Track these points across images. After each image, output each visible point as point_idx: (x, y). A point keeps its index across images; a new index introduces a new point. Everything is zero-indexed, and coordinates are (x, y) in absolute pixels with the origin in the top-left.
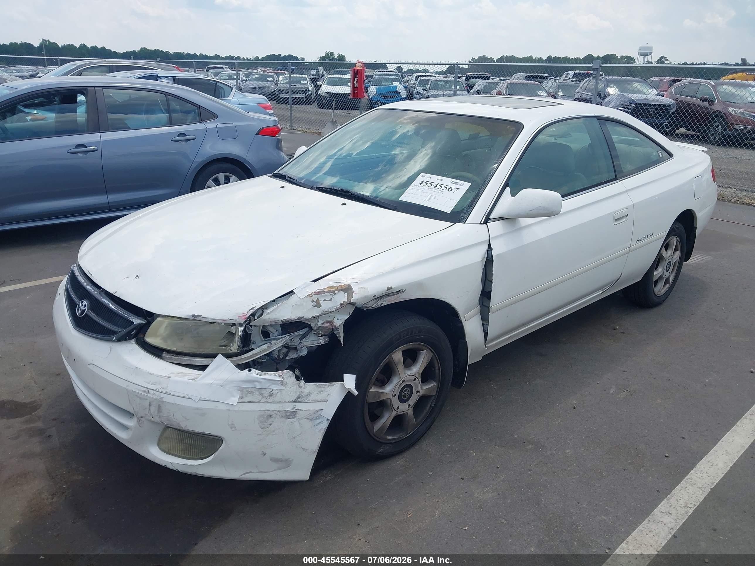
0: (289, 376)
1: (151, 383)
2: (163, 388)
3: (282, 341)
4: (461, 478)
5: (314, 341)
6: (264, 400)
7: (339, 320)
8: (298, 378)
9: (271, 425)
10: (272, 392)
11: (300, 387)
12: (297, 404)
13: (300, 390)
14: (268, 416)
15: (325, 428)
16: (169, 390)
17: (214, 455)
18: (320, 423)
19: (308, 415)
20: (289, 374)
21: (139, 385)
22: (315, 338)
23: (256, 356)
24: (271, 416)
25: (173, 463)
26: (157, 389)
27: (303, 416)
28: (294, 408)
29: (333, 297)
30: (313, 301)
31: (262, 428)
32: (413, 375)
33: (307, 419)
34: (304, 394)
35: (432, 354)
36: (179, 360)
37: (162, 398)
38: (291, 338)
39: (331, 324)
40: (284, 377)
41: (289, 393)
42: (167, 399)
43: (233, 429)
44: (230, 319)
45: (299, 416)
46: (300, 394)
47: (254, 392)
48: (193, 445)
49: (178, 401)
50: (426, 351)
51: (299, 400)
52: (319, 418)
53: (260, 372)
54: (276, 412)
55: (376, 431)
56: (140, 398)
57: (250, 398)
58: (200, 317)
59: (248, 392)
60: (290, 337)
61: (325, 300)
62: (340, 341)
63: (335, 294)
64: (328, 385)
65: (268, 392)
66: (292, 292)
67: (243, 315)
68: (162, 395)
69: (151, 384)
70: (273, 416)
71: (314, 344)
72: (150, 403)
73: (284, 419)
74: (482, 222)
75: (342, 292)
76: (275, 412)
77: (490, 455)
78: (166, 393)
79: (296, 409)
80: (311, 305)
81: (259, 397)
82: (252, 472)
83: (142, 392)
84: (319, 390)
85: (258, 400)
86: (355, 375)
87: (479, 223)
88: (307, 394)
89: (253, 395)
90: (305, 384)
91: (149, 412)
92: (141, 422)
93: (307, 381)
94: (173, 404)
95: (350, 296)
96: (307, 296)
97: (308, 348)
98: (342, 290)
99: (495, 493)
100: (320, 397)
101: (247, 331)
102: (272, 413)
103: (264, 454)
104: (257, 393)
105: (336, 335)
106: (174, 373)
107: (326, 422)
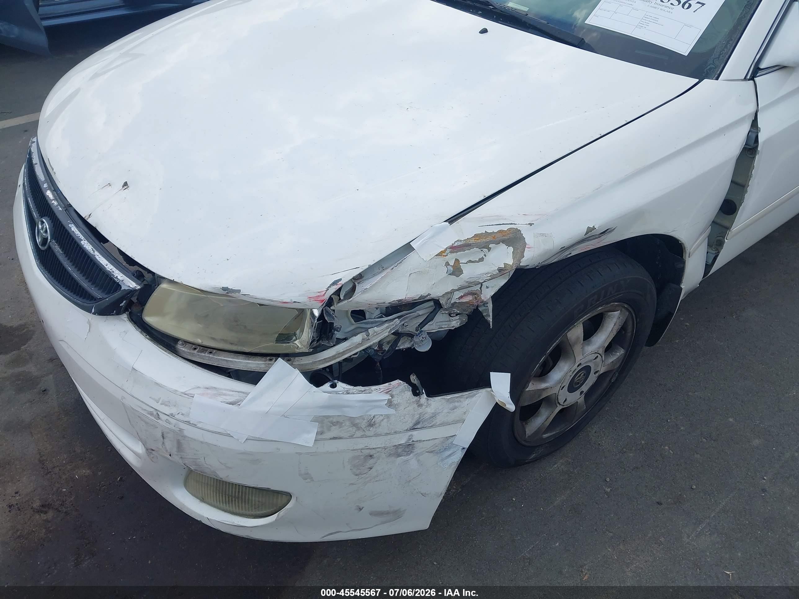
0: (402, 391)
1: (160, 402)
2: (183, 414)
3: (387, 328)
4: (658, 503)
5: (441, 323)
6: (359, 433)
7: (490, 289)
8: (416, 392)
9: (371, 469)
10: (373, 421)
11: (420, 406)
12: (415, 433)
13: (420, 410)
14: (367, 456)
15: (458, 460)
16: (193, 419)
17: (278, 515)
18: (450, 455)
19: (432, 448)
20: (401, 387)
21: (142, 402)
22: (446, 317)
23: (342, 356)
24: (371, 456)
25: (210, 519)
26: (172, 414)
27: (423, 449)
28: (410, 439)
29: (485, 255)
30: (447, 264)
31: (356, 475)
32: (596, 353)
33: (431, 452)
34: (427, 416)
35: (628, 313)
36: (207, 358)
37: (181, 430)
38: (403, 323)
39: (476, 298)
40: (394, 393)
41: (402, 418)
42: (189, 431)
43: (308, 480)
44: (294, 302)
45: (417, 451)
46: (420, 418)
47: (342, 423)
48: (242, 498)
49: (210, 439)
50: (619, 312)
51: (419, 426)
52: (450, 449)
53: (352, 387)
54: (380, 450)
55: (529, 436)
56: (146, 423)
57: (335, 432)
58: (237, 294)
59: (332, 423)
60: (401, 321)
61: (470, 261)
62: (487, 323)
63: (489, 249)
64: (465, 396)
65: (366, 421)
66: (408, 248)
67: (319, 294)
68: (183, 426)
69: (161, 404)
70: (375, 455)
71: (442, 328)
72: (163, 434)
73: (393, 458)
74: (748, 77)
75: (503, 246)
76: (378, 449)
77: (696, 456)
78: (188, 423)
79: (413, 441)
80: (443, 271)
81: (351, 429)
82: (341, 532)
83: (148, 414)
84: (451, 406)
85: (349, 435)
86: (510, 374)
87: (743, 78)
88: (431, 415)
89: (340, 428)
90: (428, 399)
91: (164, 447)
92: (152, 456)
93: (430, 394)
94: (202, 442)
95: (519, 253)
96: (437, 255)
97: (431, 335)
98: (503, 242)
99: (716, 536)
100: (452, 417)
101: (326, 318)
102: (372, 452)
103: (360, 509)
104: (348, 423)
105: (481, 313)
106: (199, 387)
107: (461, 453)
